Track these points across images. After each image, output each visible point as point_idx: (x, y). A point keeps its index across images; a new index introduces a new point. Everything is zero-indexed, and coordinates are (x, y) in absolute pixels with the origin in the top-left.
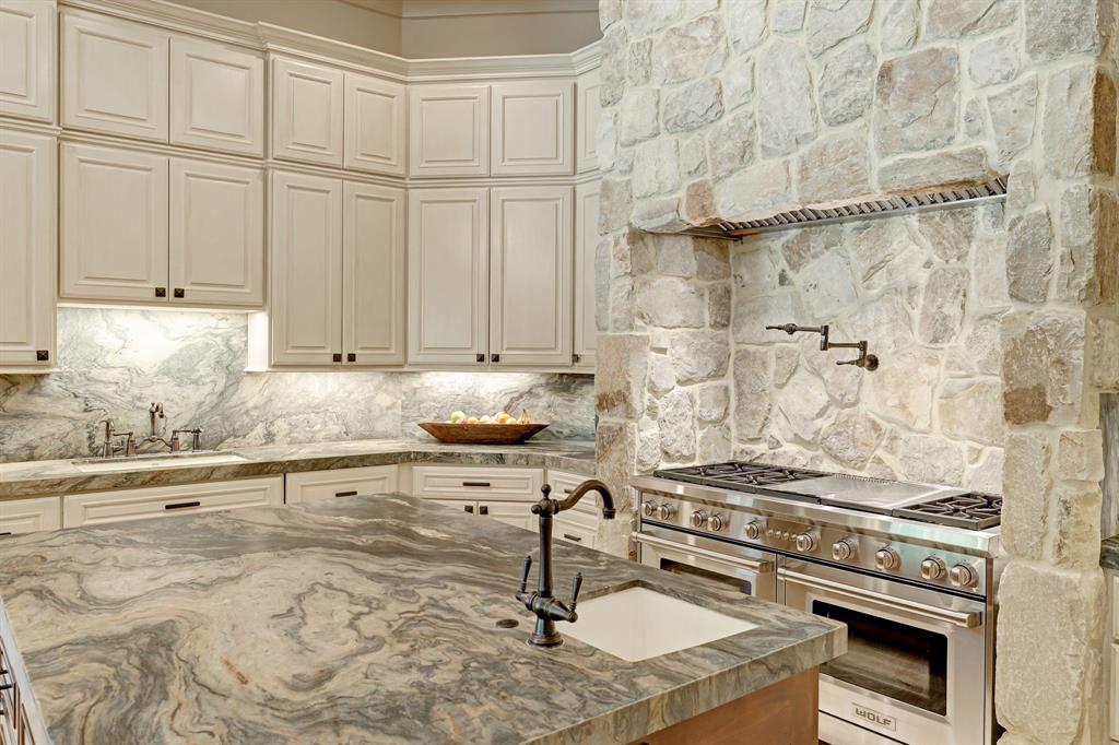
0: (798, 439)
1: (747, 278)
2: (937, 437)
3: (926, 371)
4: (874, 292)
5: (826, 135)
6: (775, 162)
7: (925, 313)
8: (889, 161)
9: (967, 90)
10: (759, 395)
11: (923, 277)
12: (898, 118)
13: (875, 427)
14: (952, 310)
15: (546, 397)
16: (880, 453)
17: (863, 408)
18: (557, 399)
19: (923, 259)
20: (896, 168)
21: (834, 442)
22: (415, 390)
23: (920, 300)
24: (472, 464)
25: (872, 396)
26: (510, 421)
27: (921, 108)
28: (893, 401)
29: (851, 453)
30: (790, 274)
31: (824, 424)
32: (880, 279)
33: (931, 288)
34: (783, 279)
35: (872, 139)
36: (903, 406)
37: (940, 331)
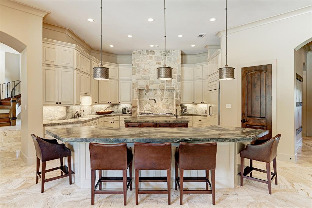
0: (148, 110)
1: (141, 94)
2: (162, 109)
3: (161, 103)
4: (156, 96)
5: (161, 83)
6: (156, 85)
7: (160, 98)
8: (167, 87)
9: (173, 83)
10: (143, 106)
11: (160, 95)
12: (168, 84)
13: (156, 108)
14: (163, 98)
15: (111, 108)
16: (156, 111)
17: (155, 107)
18: (112, 108)
19: (160, 93)
20: (168, 87)
21: (152, 110)
22: (93, 107)
23: (160, 97)
24: (112, 116)
25: (155, 106)
26: (109, 111)
27: (170, 83)
28: (158, 106)
29: (153, 111)
30: (146, 94)
31: (150, 109)
32: (156, 95)
33: (161, 96)
34: (145, 94)
35: (165, 84)
36: (159, 106)
37: (162, 100)
